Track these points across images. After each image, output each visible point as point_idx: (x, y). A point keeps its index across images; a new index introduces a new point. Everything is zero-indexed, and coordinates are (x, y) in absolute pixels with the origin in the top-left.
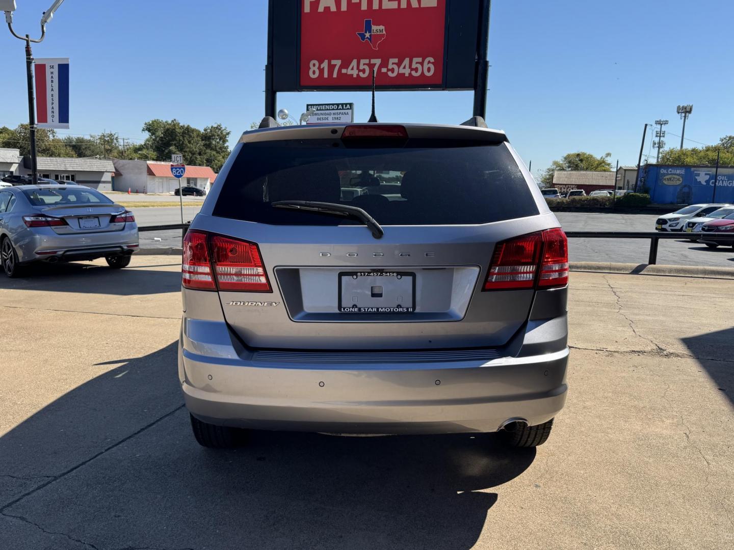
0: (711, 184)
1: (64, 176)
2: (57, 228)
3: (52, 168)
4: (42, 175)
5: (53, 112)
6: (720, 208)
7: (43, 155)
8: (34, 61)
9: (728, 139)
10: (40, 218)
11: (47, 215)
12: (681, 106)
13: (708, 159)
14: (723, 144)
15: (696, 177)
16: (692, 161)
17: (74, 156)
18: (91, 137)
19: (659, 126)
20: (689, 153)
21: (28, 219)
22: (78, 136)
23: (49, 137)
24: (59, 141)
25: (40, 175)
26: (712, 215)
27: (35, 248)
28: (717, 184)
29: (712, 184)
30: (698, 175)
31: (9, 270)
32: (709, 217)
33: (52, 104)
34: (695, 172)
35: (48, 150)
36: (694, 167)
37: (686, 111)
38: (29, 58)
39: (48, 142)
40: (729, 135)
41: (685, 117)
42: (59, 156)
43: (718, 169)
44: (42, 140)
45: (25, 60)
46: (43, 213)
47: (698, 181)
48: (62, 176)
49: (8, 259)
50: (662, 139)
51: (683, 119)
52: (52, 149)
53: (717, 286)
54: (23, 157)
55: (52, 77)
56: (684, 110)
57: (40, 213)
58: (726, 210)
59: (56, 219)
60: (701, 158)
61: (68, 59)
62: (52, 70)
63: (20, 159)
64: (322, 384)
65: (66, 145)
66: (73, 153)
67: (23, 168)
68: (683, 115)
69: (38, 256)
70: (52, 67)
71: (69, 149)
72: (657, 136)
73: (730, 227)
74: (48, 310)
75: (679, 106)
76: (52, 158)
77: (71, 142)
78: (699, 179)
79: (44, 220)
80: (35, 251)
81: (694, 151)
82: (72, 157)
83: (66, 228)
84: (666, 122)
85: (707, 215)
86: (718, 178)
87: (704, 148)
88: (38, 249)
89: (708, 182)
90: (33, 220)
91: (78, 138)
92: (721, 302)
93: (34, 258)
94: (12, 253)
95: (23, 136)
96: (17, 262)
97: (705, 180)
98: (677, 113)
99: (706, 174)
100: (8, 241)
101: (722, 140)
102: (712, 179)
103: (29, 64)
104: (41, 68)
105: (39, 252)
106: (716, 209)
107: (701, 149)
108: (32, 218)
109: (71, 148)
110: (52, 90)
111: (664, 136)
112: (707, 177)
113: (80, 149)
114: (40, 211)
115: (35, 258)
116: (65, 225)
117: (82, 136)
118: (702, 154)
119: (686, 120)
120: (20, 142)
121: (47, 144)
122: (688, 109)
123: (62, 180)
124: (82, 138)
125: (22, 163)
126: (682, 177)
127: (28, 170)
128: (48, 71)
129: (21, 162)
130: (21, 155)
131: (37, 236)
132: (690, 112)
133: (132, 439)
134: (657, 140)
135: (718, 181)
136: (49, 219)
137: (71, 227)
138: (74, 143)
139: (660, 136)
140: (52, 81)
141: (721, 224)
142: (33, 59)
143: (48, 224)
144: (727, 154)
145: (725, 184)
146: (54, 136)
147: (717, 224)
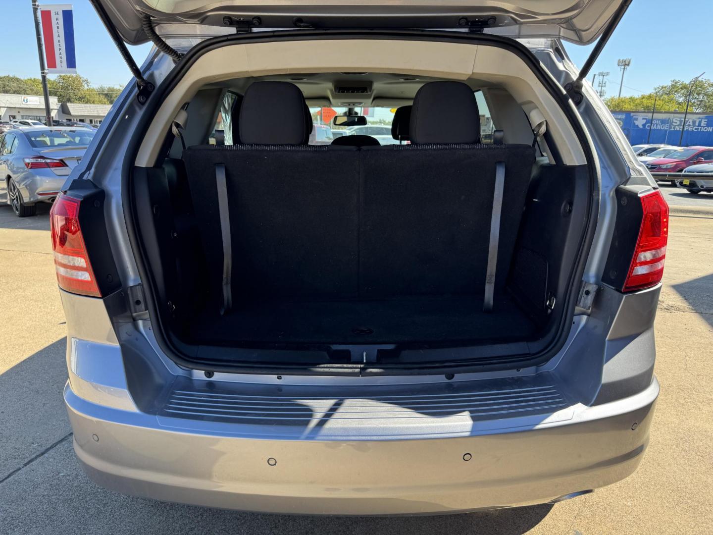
0: (646, 127)
1: (97, 121)
2: (57, 170)
3: (86, 114)
4: (78, 120)
5: (61, 58)
6: (659, 148)
7: (80, 103)
8: (39, 8)
9: (660, 88)
10: (40, 160)
11: (45, 156)
12: (621, 59)
13: (643, 105)
14: (656, 93)
15: (635, 121)
16: (629, 107)
17: (106, 103)
18: (121, 86)
19: (601, 77)
20: (627, 101)
21: (27, 161)
22: (109, 86)
23: (84, 87)
24: (93, 90)
25: (77, 120)
26: (653, 155)
27: (37, 189)
28: (652, 127)
29: (648, 127)
30: (636, 119)
31: (17, 210)
32: (650, 156)
33: (60, 49)
34: (634, 117)
35: (84, 98)
36: (633, 112)
37: (625, 64)
38: (35, 5)
39: (83, 91)
40: (661, 85)
41: (624, 69)
42: (93, 102)
43: (654, 114)
44: (78, 89)
45: (32, 7)
46: (42, 155)
47: (636, 124)
48: (96, 120)
49: (15, 199)
50: (603, 88)
51: (622, 70)
52: (88, 96)
53: (682, 225)
54: (61, 104)
55: (58, 24)
56: (624, 63)
57: (39, 155)
58: (665, 150)
59: (55, 161)
60: (637, 105)
61: (71, 5)
62: (57, 16)
63: (59, 106)
64: (272, 462)
65: (99, 94)
66: (106, 100)
67: (62, 113)
68: (623, 67)
69: (40, 197)
70: (57, 13)
71: (102, 97)
72: (599, 86)
73: (671, 165)
74: (39, 253)
75: (620, 60)
76: (86, 105)
77: (103, 91)
78: (637, 123)
79: (43, 161)
80: (37, 192)
81: (632, 99)
82: (105, 104)
83: (66, 169)
84: (608, 74)
85: (648, 154)
86: (653, 122)
87: (640, 96)
88: (39, 190)
89: (644, 125)
90: (32, 161)
91: (109, 87)
92: (695, 242)
93: (36, 198)
94: (17, 193)
95: (62, 86)
96: (22, 202)
97: (642, 124)
98: (617, 66)
99: (643, 119)
100: (12, 181)
101: (656, 89)
102: (648, 123)
103: (35, 10)
104: (47, 15)
105: (41, 193)
106: (655, 149)
107: (637, 97)
108: (31, 160)
109: (104, 96)
110: (59, 36)
111: (605, 86)
112: (644, 121)
113: (111, 97)
114: (39, 153)
115: (38, 199)
116: (64, 166)
117: (112, 86)
118: (638, 101)
119: (625, 72)
120: (59, 90)
121: (82, 92)
122: (627, 63)
123: (96, 124)
124: (113, 88)
125: (61, 109)
126: (623, 122)
127: (66, 115)
128: (53, 17)
129: (60, 107)
130: (59, 101)
131: (38, 178)
132: (628, 65)
133: (64, 443)
134: (599, 89)
135: (653, 125)
136: (48, 161)
137: (70, 168)
138: (106, 92)
139: (602, 86)
140: (58, 27)
141: (661, 163)
142: (38, 6)
143: (48, 165)
144: (659, 101)
145: (659, 127)
146: (88, 86)
147: (659, 163)
